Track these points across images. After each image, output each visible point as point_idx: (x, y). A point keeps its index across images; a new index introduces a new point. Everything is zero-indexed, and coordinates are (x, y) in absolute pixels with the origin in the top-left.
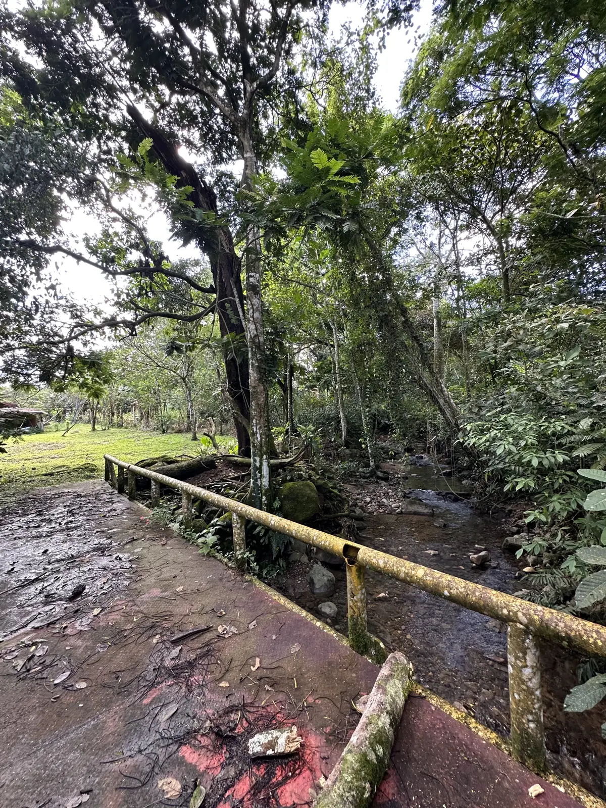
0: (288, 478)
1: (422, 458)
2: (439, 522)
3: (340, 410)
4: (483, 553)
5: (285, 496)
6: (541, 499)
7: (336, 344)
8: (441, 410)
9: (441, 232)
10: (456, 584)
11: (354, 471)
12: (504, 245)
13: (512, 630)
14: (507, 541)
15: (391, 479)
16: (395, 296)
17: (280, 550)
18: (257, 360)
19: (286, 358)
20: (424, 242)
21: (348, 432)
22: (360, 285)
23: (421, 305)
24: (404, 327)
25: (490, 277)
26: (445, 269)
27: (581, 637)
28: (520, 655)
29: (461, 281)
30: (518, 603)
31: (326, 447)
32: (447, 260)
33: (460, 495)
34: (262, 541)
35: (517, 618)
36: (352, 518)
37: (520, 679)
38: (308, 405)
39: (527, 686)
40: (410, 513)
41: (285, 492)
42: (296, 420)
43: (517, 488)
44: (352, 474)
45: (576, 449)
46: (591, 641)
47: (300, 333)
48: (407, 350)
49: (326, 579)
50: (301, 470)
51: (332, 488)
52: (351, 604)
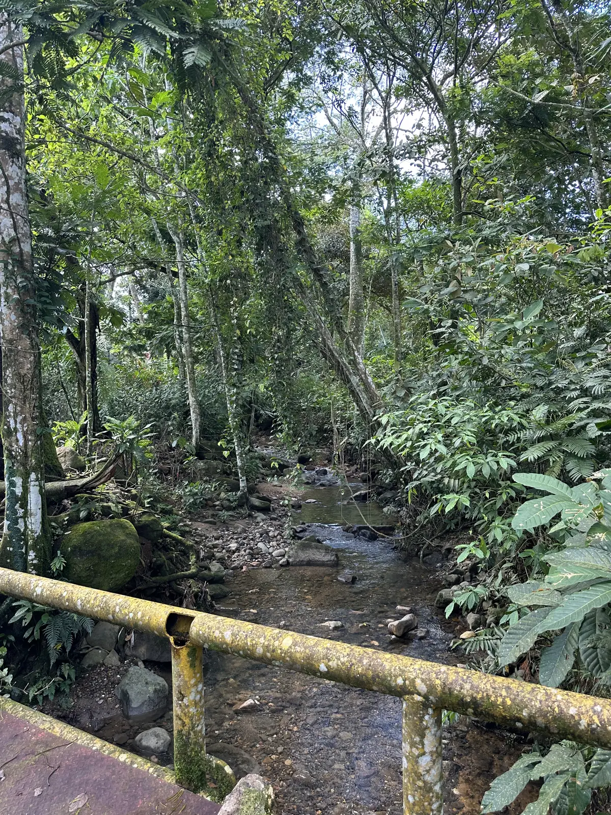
0: (83, 514)
1: (325, 472)
2: (345, 575)
3: (189, 392)
4: (406, 618)
5: (75, 548)
6: (482, 526)
7: (181, 272)
8: (353, 392)
9: (365, 93)
10: (337, 651)
11: (210, 499)
12: (457, 131)
13: (407, 707)
14: (441, 596)
15: (274, 510)
16: (285, 194)
17: (63, 648)
18: (17, 287)
19: (83, 290)
20: (339, 105)
21: (203, 431)
22: (224, 166)
23: (330, 217)
24: (299, 252)
25: (436, 181)
26: (369, 157)
27: (489, 699)
28: (417, 739)
29: (394, 181)
30: (416, 667)
31: (161, 459)
32: (374, 143)
33: (379, 529)
34: (26, 635)
35: (415, 687)
36: (203, 579)
37: (416, 773)
38: (130, 380)
39: (424, 782)
40: (301, 564)
41: (75, 541)
42: (104, 408)
43: (447, 510)
44: (207, 504)
45: (525, 449)
46: (500, 700)
47: (112, 244)
48: (303, 292)
49: (151, 689)
50: (108, 500)
51: (168, 528)
52: (179, 712)
